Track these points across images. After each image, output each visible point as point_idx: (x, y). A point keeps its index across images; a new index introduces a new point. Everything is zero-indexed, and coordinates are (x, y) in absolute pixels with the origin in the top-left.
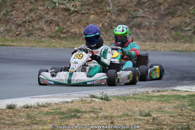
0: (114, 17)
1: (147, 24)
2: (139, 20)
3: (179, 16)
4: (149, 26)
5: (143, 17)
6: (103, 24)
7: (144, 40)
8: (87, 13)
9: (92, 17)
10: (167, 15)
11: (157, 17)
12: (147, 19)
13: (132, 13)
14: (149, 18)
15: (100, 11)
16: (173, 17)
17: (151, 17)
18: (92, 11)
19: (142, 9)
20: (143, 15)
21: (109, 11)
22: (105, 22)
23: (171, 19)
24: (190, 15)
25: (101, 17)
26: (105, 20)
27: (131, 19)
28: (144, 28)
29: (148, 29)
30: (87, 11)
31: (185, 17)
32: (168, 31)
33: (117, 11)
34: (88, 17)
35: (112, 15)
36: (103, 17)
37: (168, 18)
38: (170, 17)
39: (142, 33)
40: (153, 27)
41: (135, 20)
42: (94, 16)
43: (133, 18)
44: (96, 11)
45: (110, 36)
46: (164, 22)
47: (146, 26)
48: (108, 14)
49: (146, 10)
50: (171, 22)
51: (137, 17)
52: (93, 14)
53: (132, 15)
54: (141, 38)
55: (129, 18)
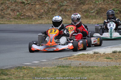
0: (50, 6)
1: (69, 9)
2: (65, 7)
3: (87, 4)
4: (71, 10)
5: (67, 5)
6: (44, 10)
7: (69, 18)
8: (34, 4)
9: (37, 6)
10: (80, 4)
11: (75, 6)
12: (69, 7)
13: (60, 3)
14: (70, 6)
15: (42, 3)
16: (84, 5)
17: (71, 6)
18: (37, 3)
19: (66, 1)
20: (67, 4)
21: (47, 3)
22: (45, 9)
23: (83, 6)
24: (93, 4)
25: (43, 6)
26: (45, 8)
27: (60, 7)
28: (68, 12)
29: (70, 12)
30: (34, 3)
31: (91, 5)
32: (81, 13)
33: (51, 2)
34: (35, 6)
35: (49, 5)
36: (44, 6)
37: (81, 5)
38: (82, 5)
39: (67, 15)
40: (73, 11)
41: (62, 8)
42: (38, 6)
43: (61, 6)
44: (39, 3)
45: (49, 17)
46: (79, 8)
47: (69, 10)
48: (47, 4)
49: (68, 1)
50: (83, 8)
51: (63, 5)
52: (38, 5)
53: (60, 4)
54: (67, 17)
55: (59, 6)
